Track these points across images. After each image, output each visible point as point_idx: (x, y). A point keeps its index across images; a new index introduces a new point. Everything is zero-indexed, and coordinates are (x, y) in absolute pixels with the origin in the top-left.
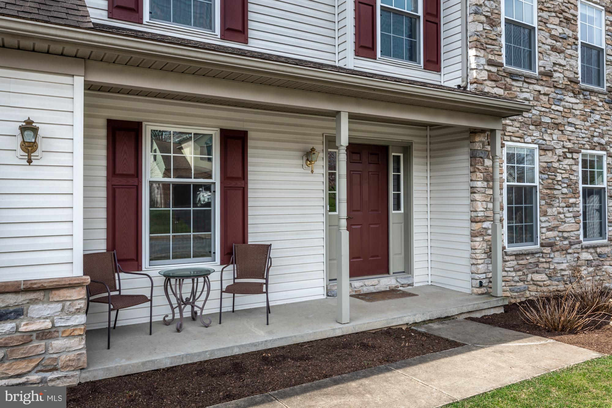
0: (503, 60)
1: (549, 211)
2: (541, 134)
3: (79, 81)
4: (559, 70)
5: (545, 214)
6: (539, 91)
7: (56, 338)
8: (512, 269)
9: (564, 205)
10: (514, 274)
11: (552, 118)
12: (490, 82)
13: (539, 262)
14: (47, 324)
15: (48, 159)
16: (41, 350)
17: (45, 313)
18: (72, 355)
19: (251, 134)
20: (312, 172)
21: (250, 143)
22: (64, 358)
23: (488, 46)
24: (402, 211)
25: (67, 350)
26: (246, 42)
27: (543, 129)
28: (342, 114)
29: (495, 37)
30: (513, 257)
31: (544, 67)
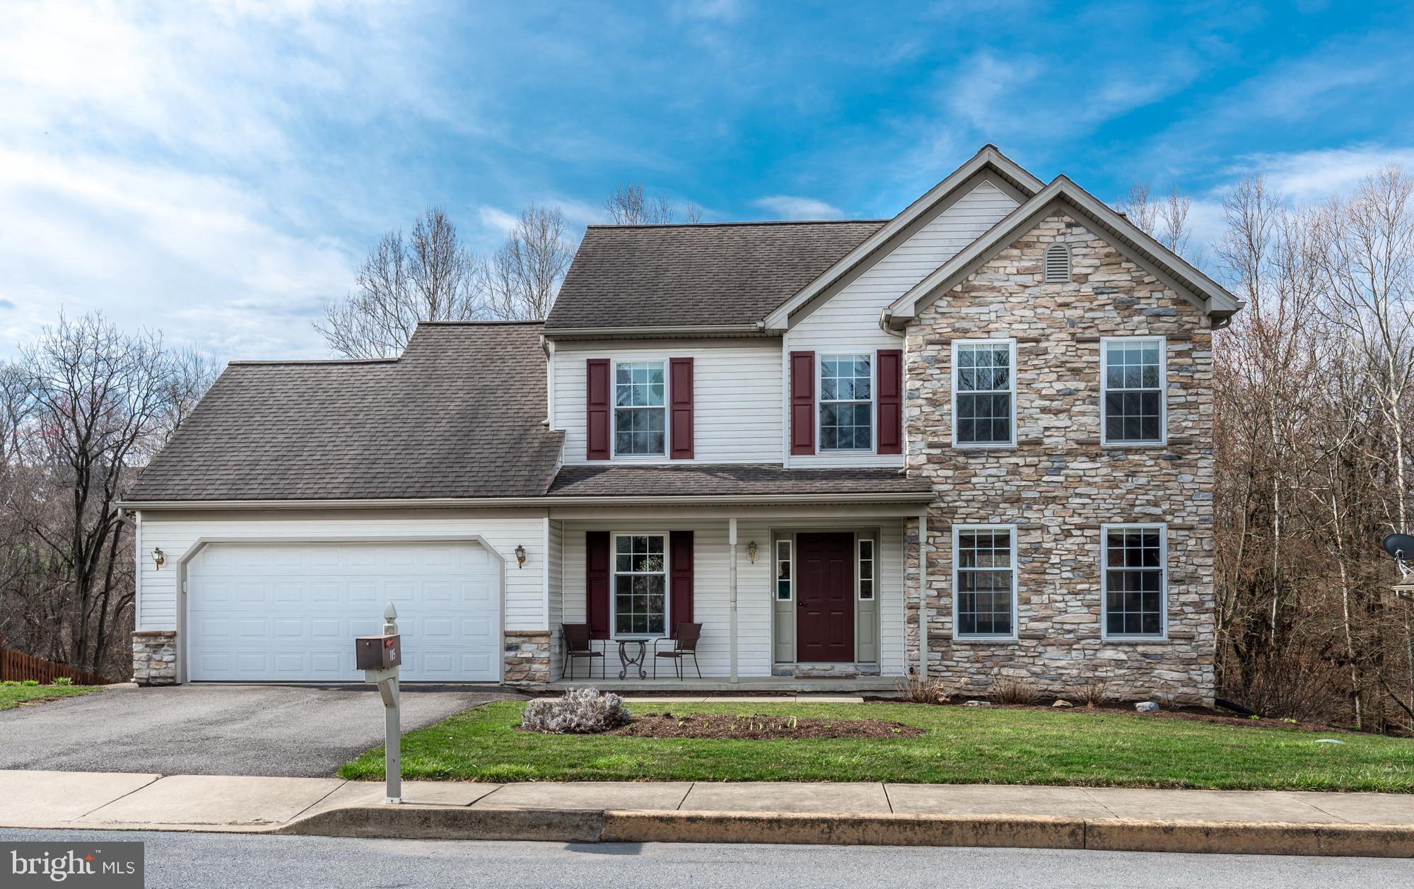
0: (953, 439)
1: (1035, 599)
2: (1021, 511)
3: (546, 520)
4: (1056, 434)
5: (1027, 601)
6: (1018, 464)
7: (534, 663)
8: (966, 660)
9: (1066, 592)
10: (968, 665)
11: (1041, 492)
12: (931, 465)
13: (1014, 655)
14: (530, 655)
15: (532, 565)
16: (527, 668)
17: (530, 649)
18: (542, 674)
19: (696, 534)
20: (753, 563)
21: (696, 541)
22: (538, 674)
23: (927, 429)
24: (873, 599)
25: (539, 671)
26: (692, 457)
27: (1024, 506)
28: (731, 521)
29: (940, 418)
30: (968, 648)
31: (1027, 435)
